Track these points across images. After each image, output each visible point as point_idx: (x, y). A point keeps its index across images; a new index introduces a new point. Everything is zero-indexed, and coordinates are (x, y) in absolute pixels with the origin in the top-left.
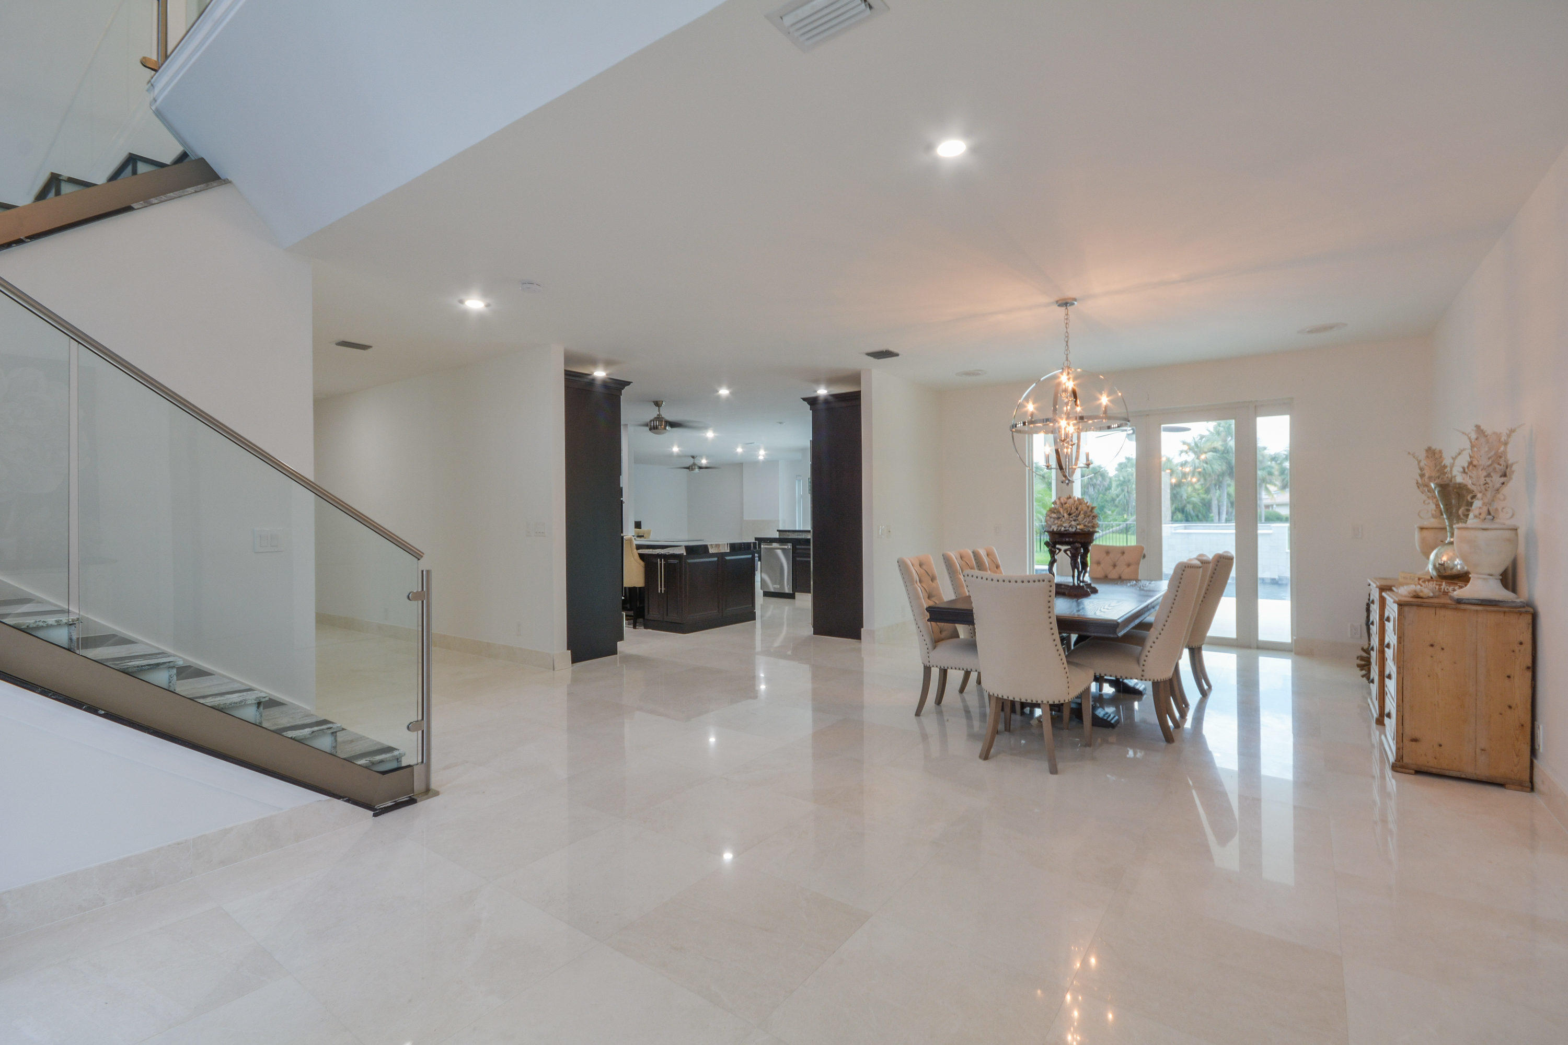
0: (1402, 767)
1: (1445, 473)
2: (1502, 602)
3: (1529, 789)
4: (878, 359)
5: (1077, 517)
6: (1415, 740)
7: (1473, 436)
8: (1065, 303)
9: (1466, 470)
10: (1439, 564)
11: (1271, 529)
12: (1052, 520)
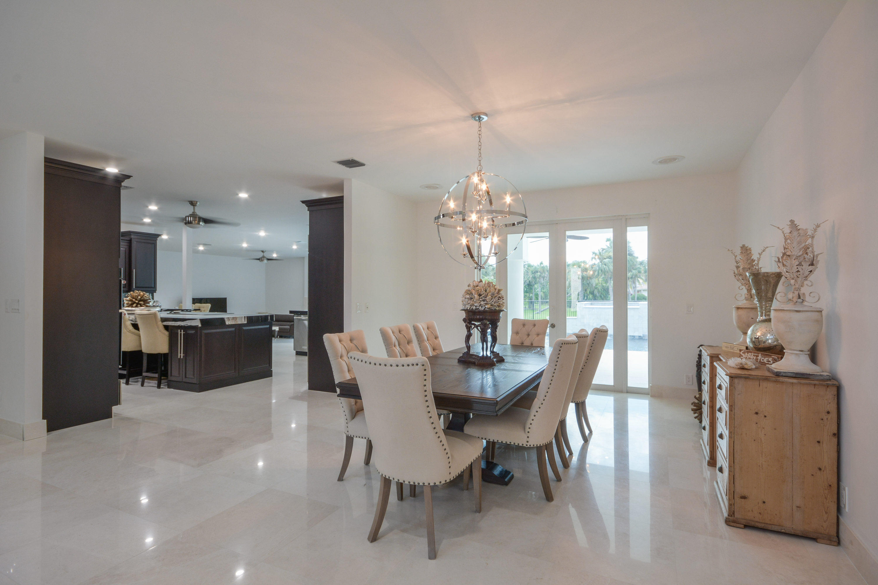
0: (734, 522)
1: (753, 266)
2: (812, 375)
3: (836, 544)
4: (350, 167)
5: (485, 298)
6: (744, 497)
7: (787, 230)
8: (477, 116)
9: (781, 260)
10: (755, 338)
11: (638, 305)
12: (467, 300)
